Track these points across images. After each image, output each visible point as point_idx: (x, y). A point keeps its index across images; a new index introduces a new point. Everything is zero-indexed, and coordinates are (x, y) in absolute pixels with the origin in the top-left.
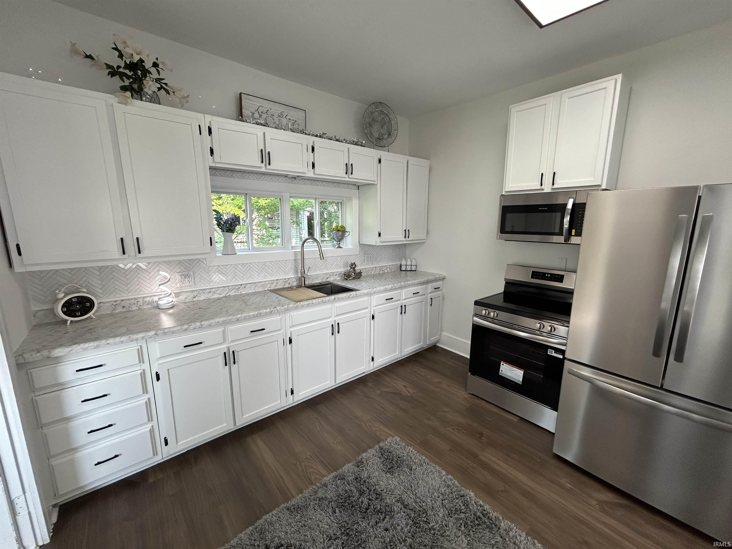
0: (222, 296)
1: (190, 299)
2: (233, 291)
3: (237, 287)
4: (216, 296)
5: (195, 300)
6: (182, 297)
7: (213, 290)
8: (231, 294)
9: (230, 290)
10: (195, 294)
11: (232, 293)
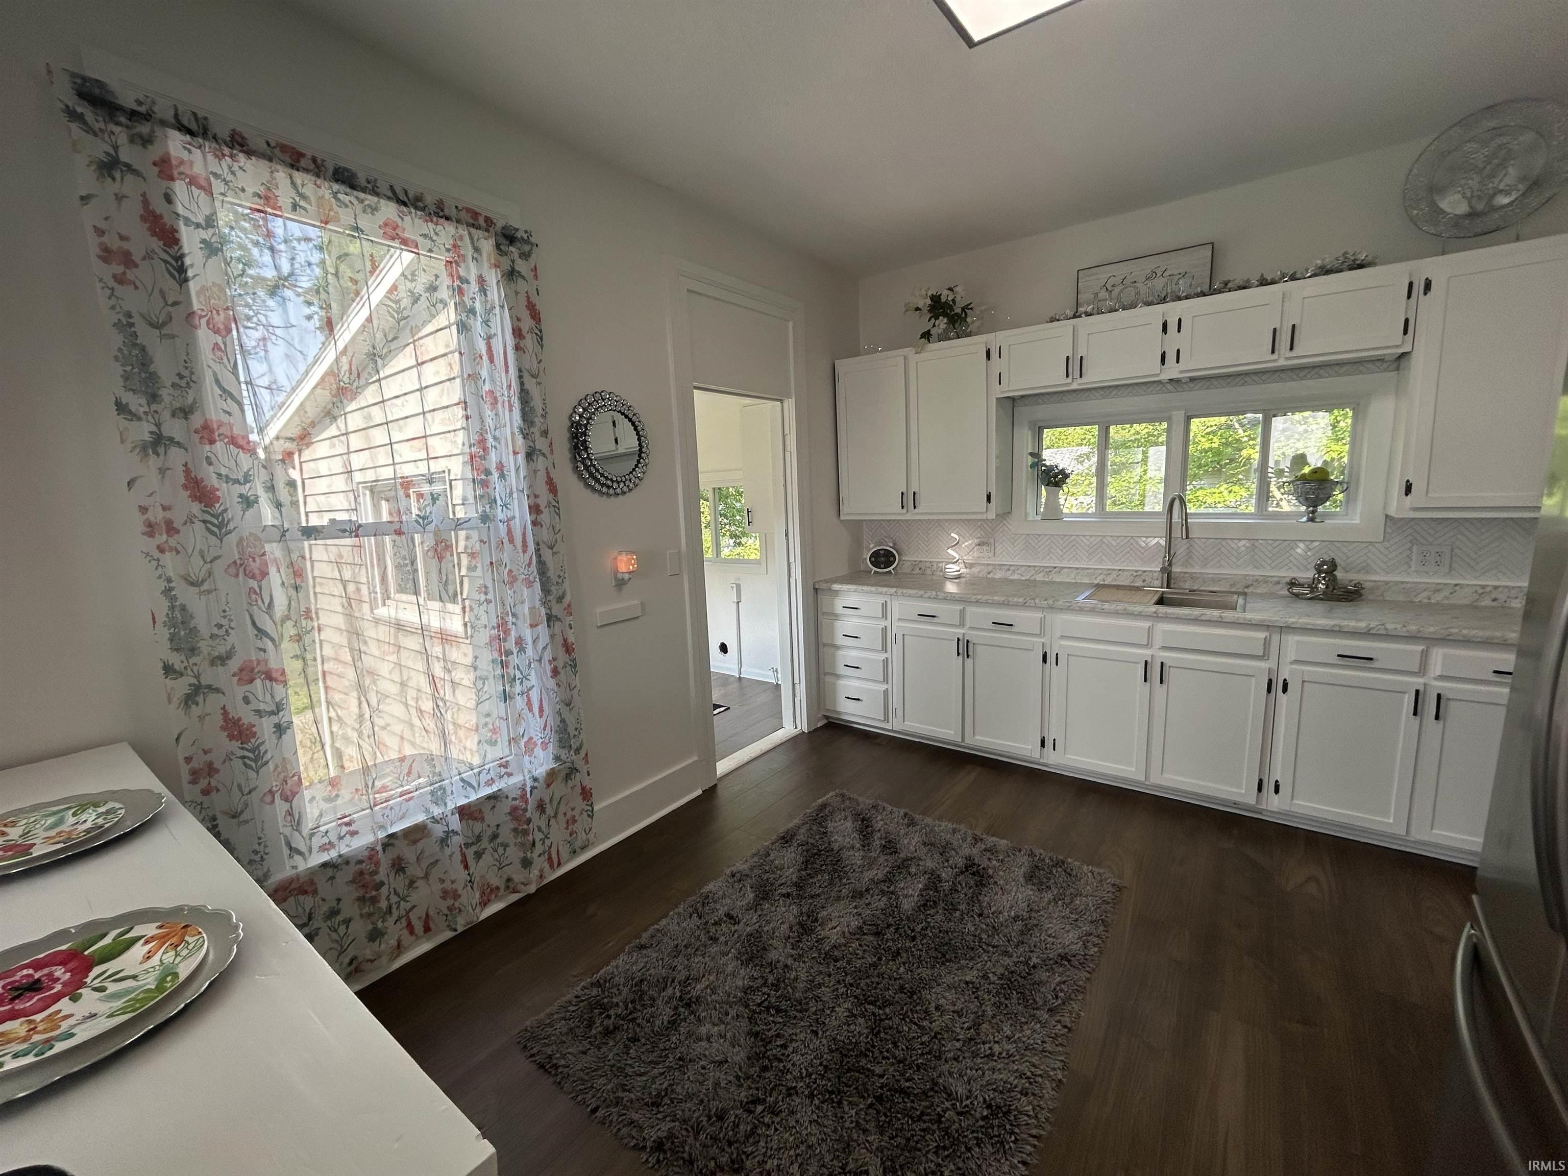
0: (1023, 578)
1: (983, 574)
2: (1042, 574)
3: (1048, 570)
4: (1016, 577)
5: (990, 576)
6: (975, 570)
7: (1012, 568)
8: (1038, 579)
9: (1037, 573)
10: (990, 568)
11: (1039, 577)
